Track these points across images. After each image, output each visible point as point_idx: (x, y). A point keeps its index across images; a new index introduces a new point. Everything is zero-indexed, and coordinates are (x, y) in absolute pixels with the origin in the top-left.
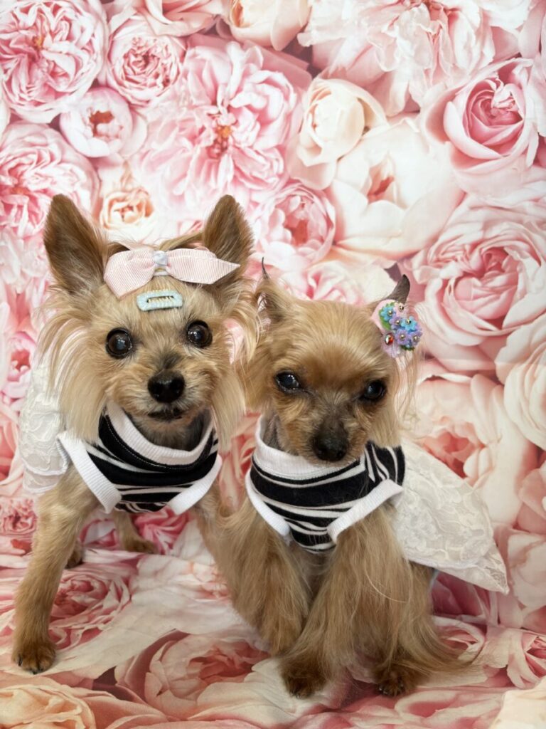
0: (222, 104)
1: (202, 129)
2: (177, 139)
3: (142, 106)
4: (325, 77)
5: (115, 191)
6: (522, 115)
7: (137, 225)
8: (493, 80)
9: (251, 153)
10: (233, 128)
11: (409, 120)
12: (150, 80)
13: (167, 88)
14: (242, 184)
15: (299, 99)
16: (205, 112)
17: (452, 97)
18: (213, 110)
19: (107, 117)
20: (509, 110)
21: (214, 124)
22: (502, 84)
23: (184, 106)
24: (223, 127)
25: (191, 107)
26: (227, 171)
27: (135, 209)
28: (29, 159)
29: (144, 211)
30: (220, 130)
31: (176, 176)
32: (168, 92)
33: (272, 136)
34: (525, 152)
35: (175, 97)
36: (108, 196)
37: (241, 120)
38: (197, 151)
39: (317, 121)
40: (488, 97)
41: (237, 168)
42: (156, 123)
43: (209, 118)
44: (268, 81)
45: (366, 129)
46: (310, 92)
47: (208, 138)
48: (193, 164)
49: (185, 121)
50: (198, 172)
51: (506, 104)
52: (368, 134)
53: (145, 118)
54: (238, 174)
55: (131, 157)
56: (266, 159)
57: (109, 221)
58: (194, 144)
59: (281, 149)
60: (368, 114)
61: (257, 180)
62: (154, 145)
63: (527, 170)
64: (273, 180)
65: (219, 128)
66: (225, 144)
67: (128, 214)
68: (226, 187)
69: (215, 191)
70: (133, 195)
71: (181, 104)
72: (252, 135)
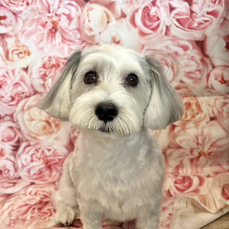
0: (53, 12)
1: (46, 22)
2: (36, 26)
3: (19, 14)
4: (91, 3)
5: (13, 47)
6: (160, 17)
7: (25, 59)
8: (150, 5)
9: (67, 31)
10: (59, 22)
11: (123, 20)
12: (21, 3)
13: (28, 7)
14: (65, 42)
15: (82, 11)
16: (46, 16)
17: (137, 11)
18: (50, 15)
19: (4, 18)
20: (156, 16)
21: (51, 20)
22: (153, 7)
24: (55, 22)
25: (40, 13)
26: (59, 38)
27: (23, 53)
29: (27, 54)
30: (54, 23)
31: (38, 40)
32: (29, 8)
33: (74, 25)
34: (162, 31)
35: (33, 10)
36: (11, 49)
37: (61, 19)
38: (46, 31)
39: (90, 19)
40: (148, 11)
41: (62, 37)
42: (27, 20)
43: (48, 18)
44: (70, 4)
45: (108, 22)
46: (86, 8)
47: (50, 26)
48: (45, 35)
49: (39, 19)
50: (48, 38)
51: (154, 14)
52: (109, 24)
53: (21, 18)
54: (63, 39)
55: (18, 33)
56: (73, 33)
57: (13, 59)
58: (44, 28)
59: (78, 29)
60: (108, 16)
61: (71, 41)
62: (27, 28)
63: (163, 37)
64: (77, 41)
65: (53, 22)
66: (56, 28)
67: (21, 55)
68: (59, 44)
69: (55, 45)
70: (21, 48)
71: (36, 12)
72: (67, 24)
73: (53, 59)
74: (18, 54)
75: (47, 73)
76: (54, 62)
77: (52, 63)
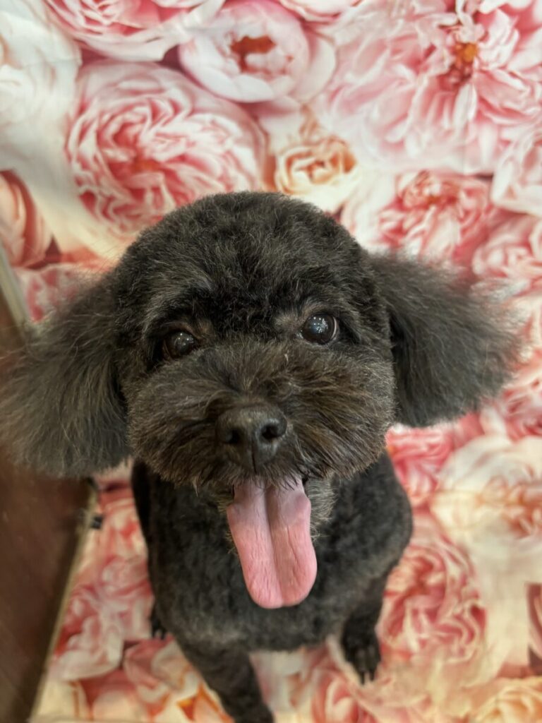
0: (465, 9)
1: (431, 49)
2: (388, 66)
3: (325, 23)
5: (293, 145)
7: (335, 184)
9: (503, 76)
10: (481, 45)
14: (488, 120)
16: (435, 24)
18: (449, 20)
19: (263, 44)
21: (450, 40)
23: (398, 17)
24: (465, 46)
25: (412, 17)
26: (468, 106)
27: (328, 165)
28: (137, 114)
29: (341, 166)
30: (460, 50)
31: (390, 118)
33: (536, 51)
36: (282, 152)
37: (493, 31)
38: (424, 82)
41: (481, 100)
42: (352, 46)
43: (442, 32)
47: (441, 62)
48: (417, 100)
49: (401, 38)
50: (425, 110)
53: (331, 40)
54: (483, 108)
55: (313, 99)
56: (525, 82)
57: (291, 184)
58: (417, 72)
61: (510, 113)
62: (349, 77)
64: (533, 110)
65: (459, 47)
66: (467, 70)
67: (319, 172)
68: (466, 129)
69: (449, 132)
70: (322, 148)
71: (394, 14)
72: (507, 50)
73: (432, 179)
74: (309, 169)
75: (406, 225)
76: (435, 188)
77: (427, 191)
